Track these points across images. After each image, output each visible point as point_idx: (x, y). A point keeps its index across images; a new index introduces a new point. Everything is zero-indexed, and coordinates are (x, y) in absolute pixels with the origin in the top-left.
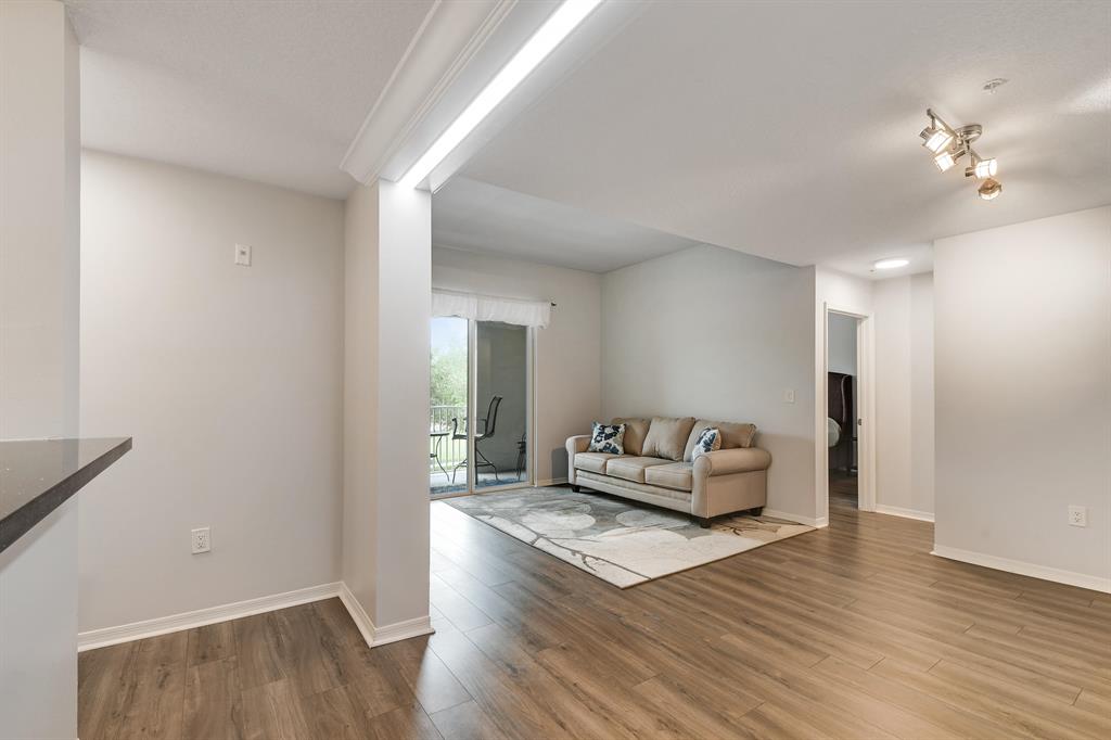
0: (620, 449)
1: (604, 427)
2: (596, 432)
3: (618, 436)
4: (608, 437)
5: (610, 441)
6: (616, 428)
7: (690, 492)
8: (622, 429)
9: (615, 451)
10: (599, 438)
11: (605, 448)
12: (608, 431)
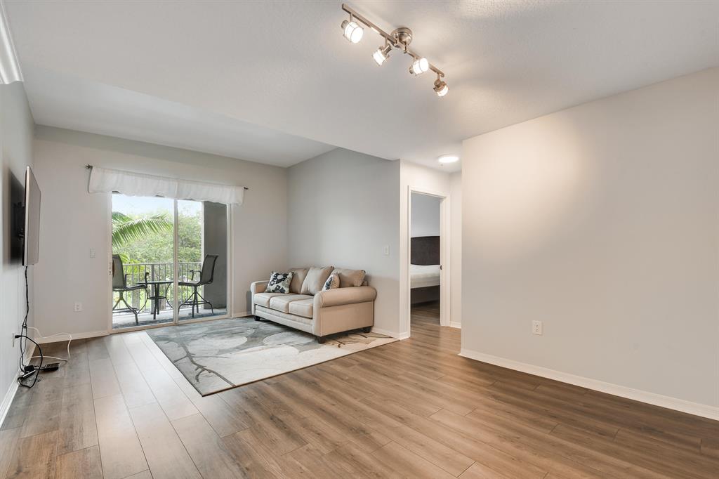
0: (287, 290)
1: (277, 275)
2: (272, 277)
3: (286, 280)
4: (279, 281)
5: (280, 284)
6: (285, 276)
7: (312, 319)
8: (290, 275)
9: (282, 291)
10: (272, 283)
11: (276, 289)
12: (280, 277)
